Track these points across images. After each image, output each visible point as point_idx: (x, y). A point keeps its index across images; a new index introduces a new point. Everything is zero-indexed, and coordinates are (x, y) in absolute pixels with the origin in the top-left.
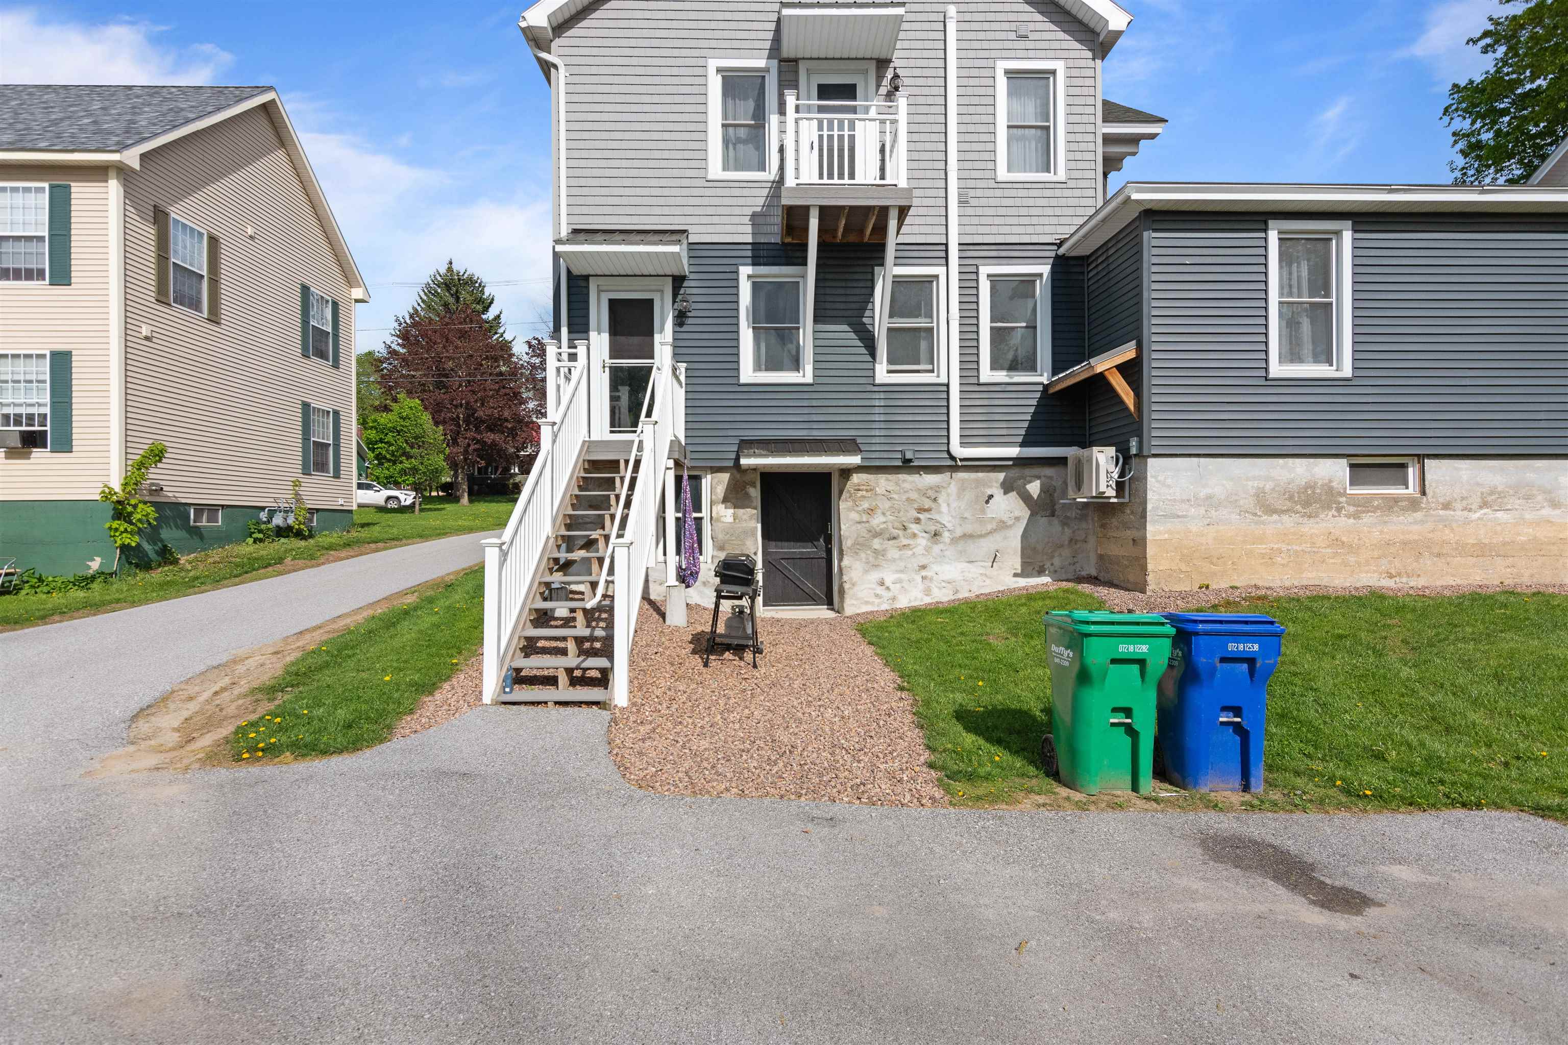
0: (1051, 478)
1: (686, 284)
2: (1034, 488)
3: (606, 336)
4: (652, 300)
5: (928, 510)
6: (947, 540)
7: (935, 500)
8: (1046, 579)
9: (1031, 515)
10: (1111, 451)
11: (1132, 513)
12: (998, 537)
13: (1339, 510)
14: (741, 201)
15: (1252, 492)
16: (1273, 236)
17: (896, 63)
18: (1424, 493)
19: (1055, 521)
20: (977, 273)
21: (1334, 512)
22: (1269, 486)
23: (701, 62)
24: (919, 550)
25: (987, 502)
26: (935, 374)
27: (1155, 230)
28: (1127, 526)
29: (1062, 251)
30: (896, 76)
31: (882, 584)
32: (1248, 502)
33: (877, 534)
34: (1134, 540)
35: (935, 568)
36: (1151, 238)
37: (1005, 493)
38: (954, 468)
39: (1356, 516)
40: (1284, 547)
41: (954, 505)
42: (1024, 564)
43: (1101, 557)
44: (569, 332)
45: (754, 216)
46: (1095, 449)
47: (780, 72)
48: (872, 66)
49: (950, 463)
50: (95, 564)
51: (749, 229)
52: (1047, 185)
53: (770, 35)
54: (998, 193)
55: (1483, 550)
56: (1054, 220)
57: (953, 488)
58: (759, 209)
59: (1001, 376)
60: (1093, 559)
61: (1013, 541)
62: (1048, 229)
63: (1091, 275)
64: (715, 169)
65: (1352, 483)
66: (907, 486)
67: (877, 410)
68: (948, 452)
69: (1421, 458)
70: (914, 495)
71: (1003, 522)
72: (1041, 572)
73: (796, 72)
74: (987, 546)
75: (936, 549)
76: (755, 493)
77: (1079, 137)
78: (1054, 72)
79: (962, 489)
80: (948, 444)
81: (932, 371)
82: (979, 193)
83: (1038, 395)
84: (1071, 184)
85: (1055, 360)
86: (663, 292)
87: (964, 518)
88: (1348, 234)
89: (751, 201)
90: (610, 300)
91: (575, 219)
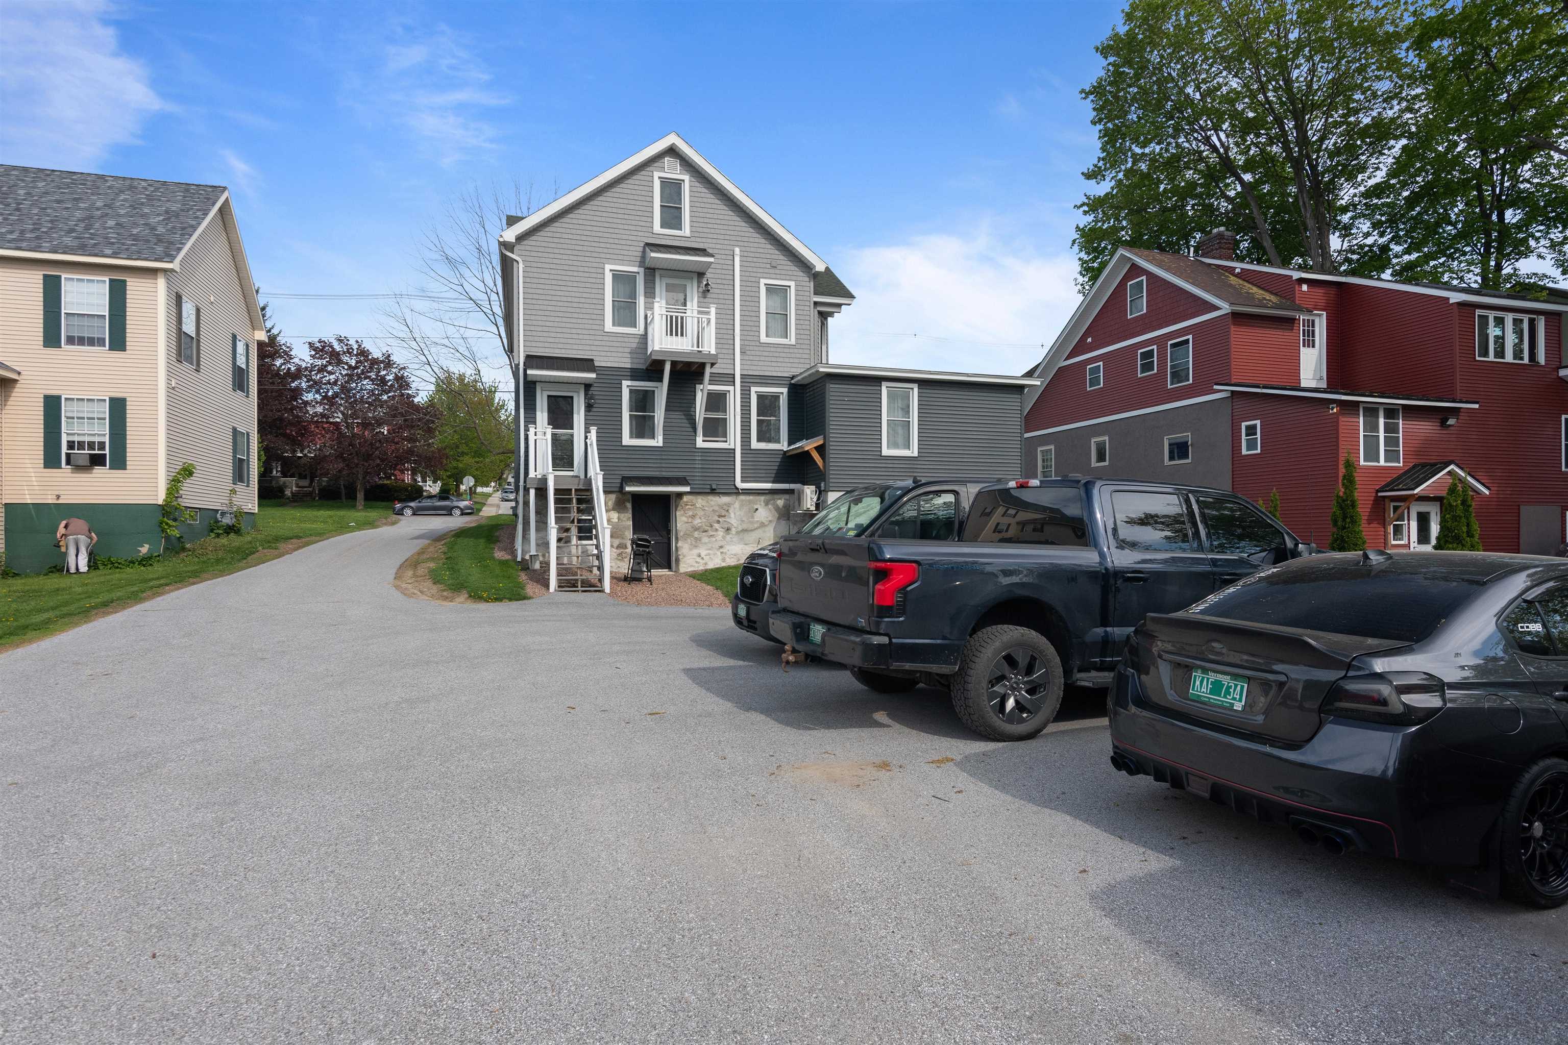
0: (787, 500)
1: (593, 389)
2: (780, 505)
3: (546, 417)
4: (571, 397)
6: (734, 533)
7: (727, 510)
9: (779, 518)
10: (813, 488)
12: (760, 531)
14: (624, 345)
16: (884, 390)
17: (708, 275)
19: (788, 521)
20: (750, 391)
23: (601, 266)
24: (719, 538)
25: (755, 512)
26: (728, 443)
27: (830, 384)
29: (793, 382)
30: (707, 285)
31: (699, 556)
33: (696, 529)
35: (728, 547)
36: (830, 388)
37: (765, 507)
38: (737, 494)
41: (738, 513)
44: (526, 413)
45: (629, 353)
46: (806, 486)
47: (645, 275)
48: (695, 275)
49: (735, 491)
50: (145, 549)
51: (628, 360)
52: (786, 346)
53: (640, 254)
54: (761, 349)
56: (789, 365)
57: (737, 505)
58: (631, 350)
59: (763, 446)
61: (767, 533)
62: (786, 370)
63: (806, 396)
64: (609, 326)
66: (712, 503)
67: (697, 462)
68: (734, 485)
70: (716, 508)
71: (764, 521)
73: (654, 275)
74: (757, 533)
75: (728, 537)
76: (629, 505)
77: (802, 322)
78: (789, 287)
79: (741, 506)
80: (734, 481)
81: (726, 442)
82: (751, 348)
83: (781, 456)
84: (798, 346)
85: (789, 439)
86: (578, 392)
87: (743, 521)
88: (916, 390)
89: (627, 345)
90: (548, 395)
91: (528, 349)
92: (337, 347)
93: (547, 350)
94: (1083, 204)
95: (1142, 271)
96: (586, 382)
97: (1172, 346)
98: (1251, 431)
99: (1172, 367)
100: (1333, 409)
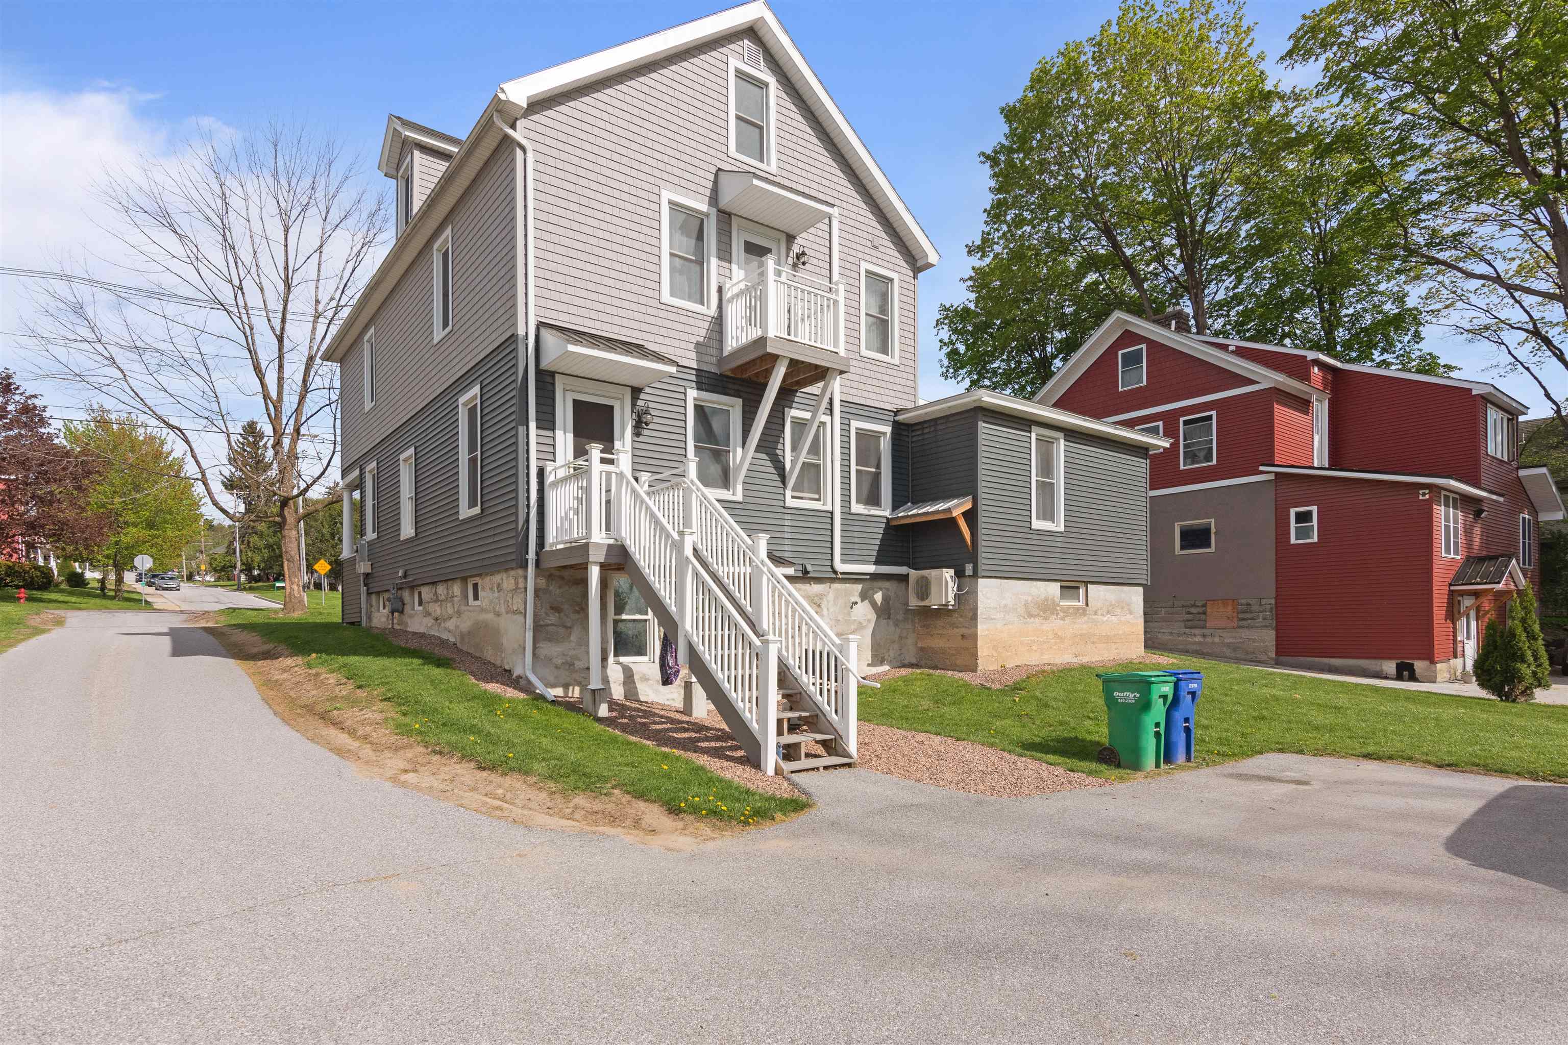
0: (888, 589)
1: (642, 396)
2: (878, 597)
3: (570, 436)
4: (612, 407)
7: (820, 605)
8: (886, 668)
9: (877, 619)
10: (951, 572)
11: (961, 616)
12: (858, 634)
14: (688, 329)
15: (1023, 603)
16: (1033, 436)
17: (800, 241)
18: (1087, 605)
19: (891, 622)
20: (849, 425)
21: (1055, 616)
22: (1030, 599)
23: (656, 190)
25: (852, 607)
26: (822, 503)
27: (984, 422)
28: (954, 626)
29: (898, 417)
30: (800, 252)
32: (1021, 610)
34: (963, 636)
36: (984, 428)
37: (862, 601)
38: (833, 580)
39: (1063, 619)
40: (1036, 639)
41: (831, 610)
42: (873, 656)
43: (922, 649)
44: (538, 428)
45: (698, 344)
46: (945, 570)
47: (718, 221)
48: (783, 237)
49: (833, 576)
51: (693, 355)
52: (889, 366)
53: (710, 185)
54: (861, 364)
55: (1108, 639)
56: (893, 394)
57: (831, 596)
58: (701, 339)
59: (864, 509)
60: (914, 651)
61: (867, 638)
62: (890, 399)
63: (914, 439)
64: (666, 293)
65: (1062, 597)
67: (786, 529)
68: (832, 567)
69: (1086, 583)
71: (860, 623)
72: (882, 662)
73: (730, 225)
77: (905, 334)
78: (892, 280)
79: (836, 598)
80: (832, 560)
81: (819, 500)
83: (884, 526)
84: (902, 367)
85: (893, 501)
86: (622, 400)
87: (838, 621)
88: (1062, 441)
89: (695, 330)
90: (574, 400)
91: (542, 312)
93: (574, 319)
94: (971, 278)
95: (1141, 339)
96: (636, 384)
97: (1186, 423)
98: (1303, 517)
99: (1186, 446)
100: (1424, 494)
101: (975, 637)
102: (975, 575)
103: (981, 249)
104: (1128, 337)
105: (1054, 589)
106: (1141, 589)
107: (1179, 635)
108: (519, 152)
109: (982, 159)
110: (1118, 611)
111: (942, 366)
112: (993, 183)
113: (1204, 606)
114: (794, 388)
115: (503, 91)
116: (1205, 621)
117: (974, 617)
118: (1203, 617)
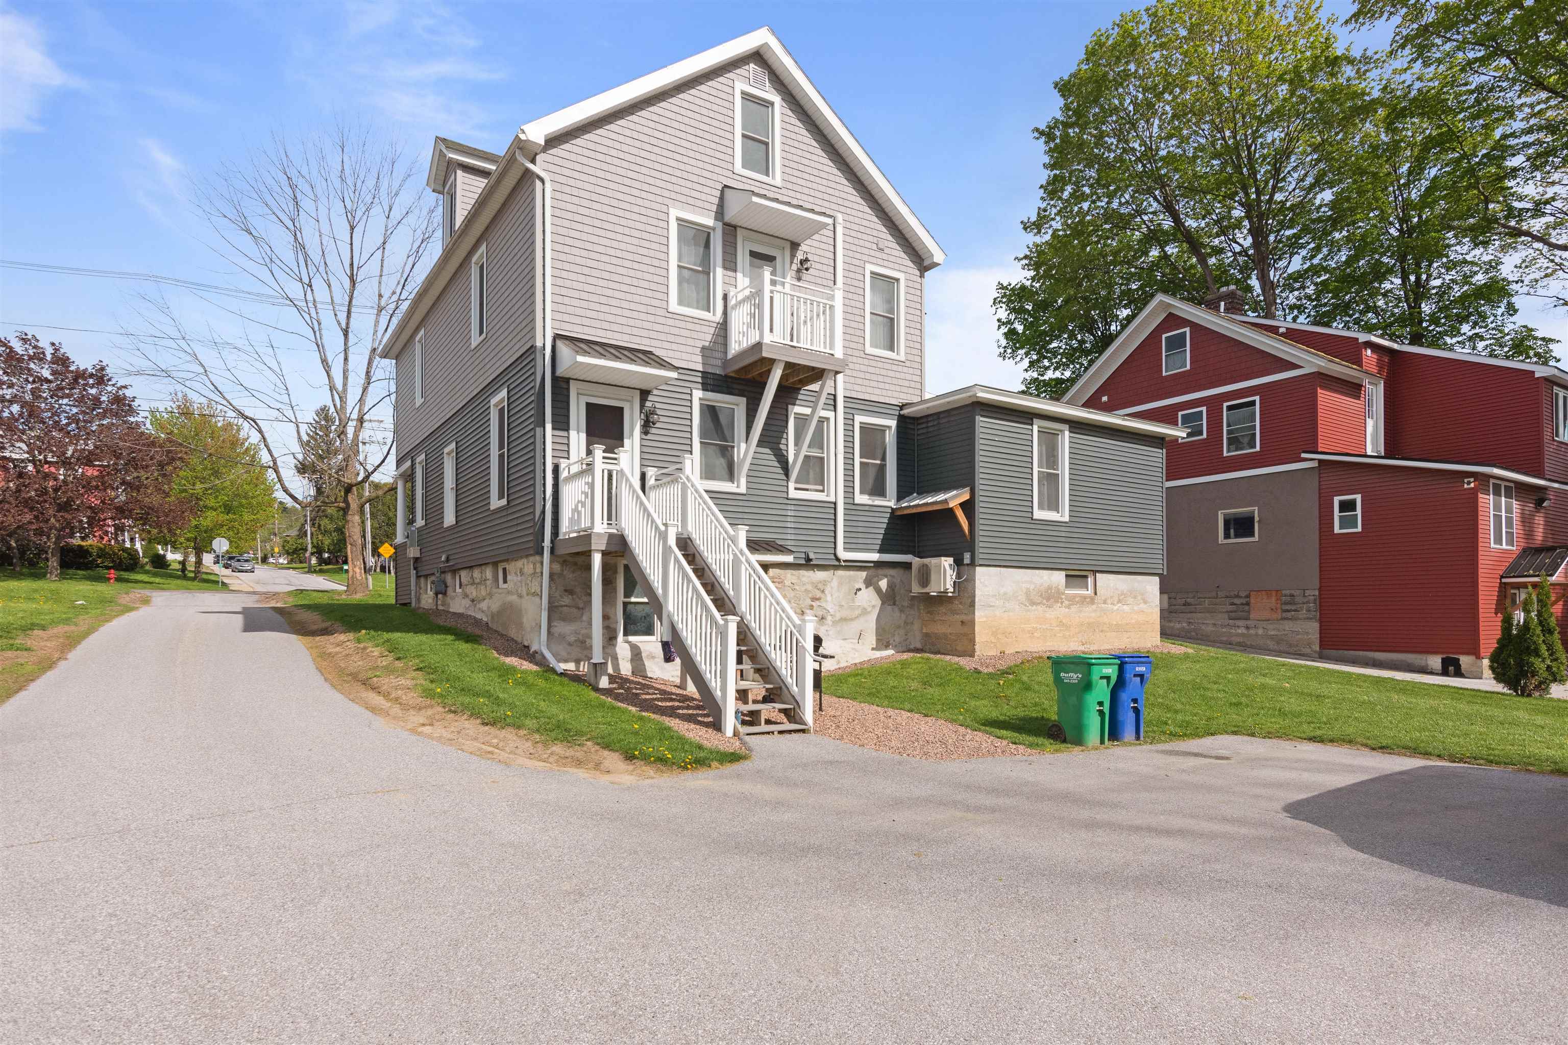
0: (893, 577)
1: (650, 398)
2: (883, 584)
3: (583, 436)
4: (621, 409)
5: (819, 599)
6: (830, 623)
7: (823, 591)
8: (890, 652)
9: (882, 604)
10: (950, 560)
11: (961, 603)
12: (862, 619)
13: (1062, 603)
14: (695, 335)
15: (1025, 591)
16: (1035, 428)
17: (804, 248)
18: (1096, 594)
19: (896, 609)
20: (853, 420)
21: (1059, 605)
22: (1032, 587)
23: (664, 209)
25: (856, 594)
26: (825, 493)
27: (982, 416)
28: (954, 612)
29: (904, 412)
30: (804, 258)
32: (1022, 598)
34: (962, 622)
36: (981, 421)
37: (867, 587)
38: (836, 567)
39: (1068, 607)
40: (1039, 626)
41: (835, 596)
42: (878, 640)
43: (927, 635)
44: (554, 429)
45: (703, 348)
46: (943, 559)
47: (724, 233)
48: (788, 245)
49: (837, 563)
51: (699, 359)
52: (895, 362)
53: (716, 201)
54: (866, 362)
55: (1119, 629)
56: (899, 388)
57: (835, 583)
58: (707, 344)
59: (868, 499)
60: (918, 636)
61: (870, 624)
62: (896, 394)
63: (920, 432)
64: (674, 303)
65: (1067, 586)
66: (806, 580)
67: (789, 519)
68: (835, 554)
69: (1095, 572)
70: (809, 587)
71: (865, 609)
72: (887, 647)
73: (736, 236)
74: (856, 626)
75: (823, 629)
77: (912, 331)
78: (898, 280)
79: (840, 584)
80: (835, 548)
81: (823, 491)
82: (854, 359)
83: (888, 515)
84: (908, 363)
85: (898, 492)
86: (631, 402)
87: (841, 606)
88: (1067, 433)
89: (701, 336)
90: (588, 405)
91: (557, 324)
92: (18, 347)
93: (586, 330)
94: (1026, 257)
95: (1185, 322)
96: (644, 387)
97: (1230, 408)
98: (1347, 506)
99: (1229, 432)
100: (1469, 483)
101: (972, 623)
102: (973, 564)
103: (1037, 226)
104: (1172, 320)
105: (1059, 578)
106: (1157, 579)
107: (1223, 626)
108: (538, 183)
109: (1036, 135)
110: (1130, 600)
111: (999, 347)
112: (1047, 159)
113: (1248, 596)
114: (799, 386)
115: (523, 132)
116: (1249, 612)
117: (972, 604)
118: (1247, 608)
